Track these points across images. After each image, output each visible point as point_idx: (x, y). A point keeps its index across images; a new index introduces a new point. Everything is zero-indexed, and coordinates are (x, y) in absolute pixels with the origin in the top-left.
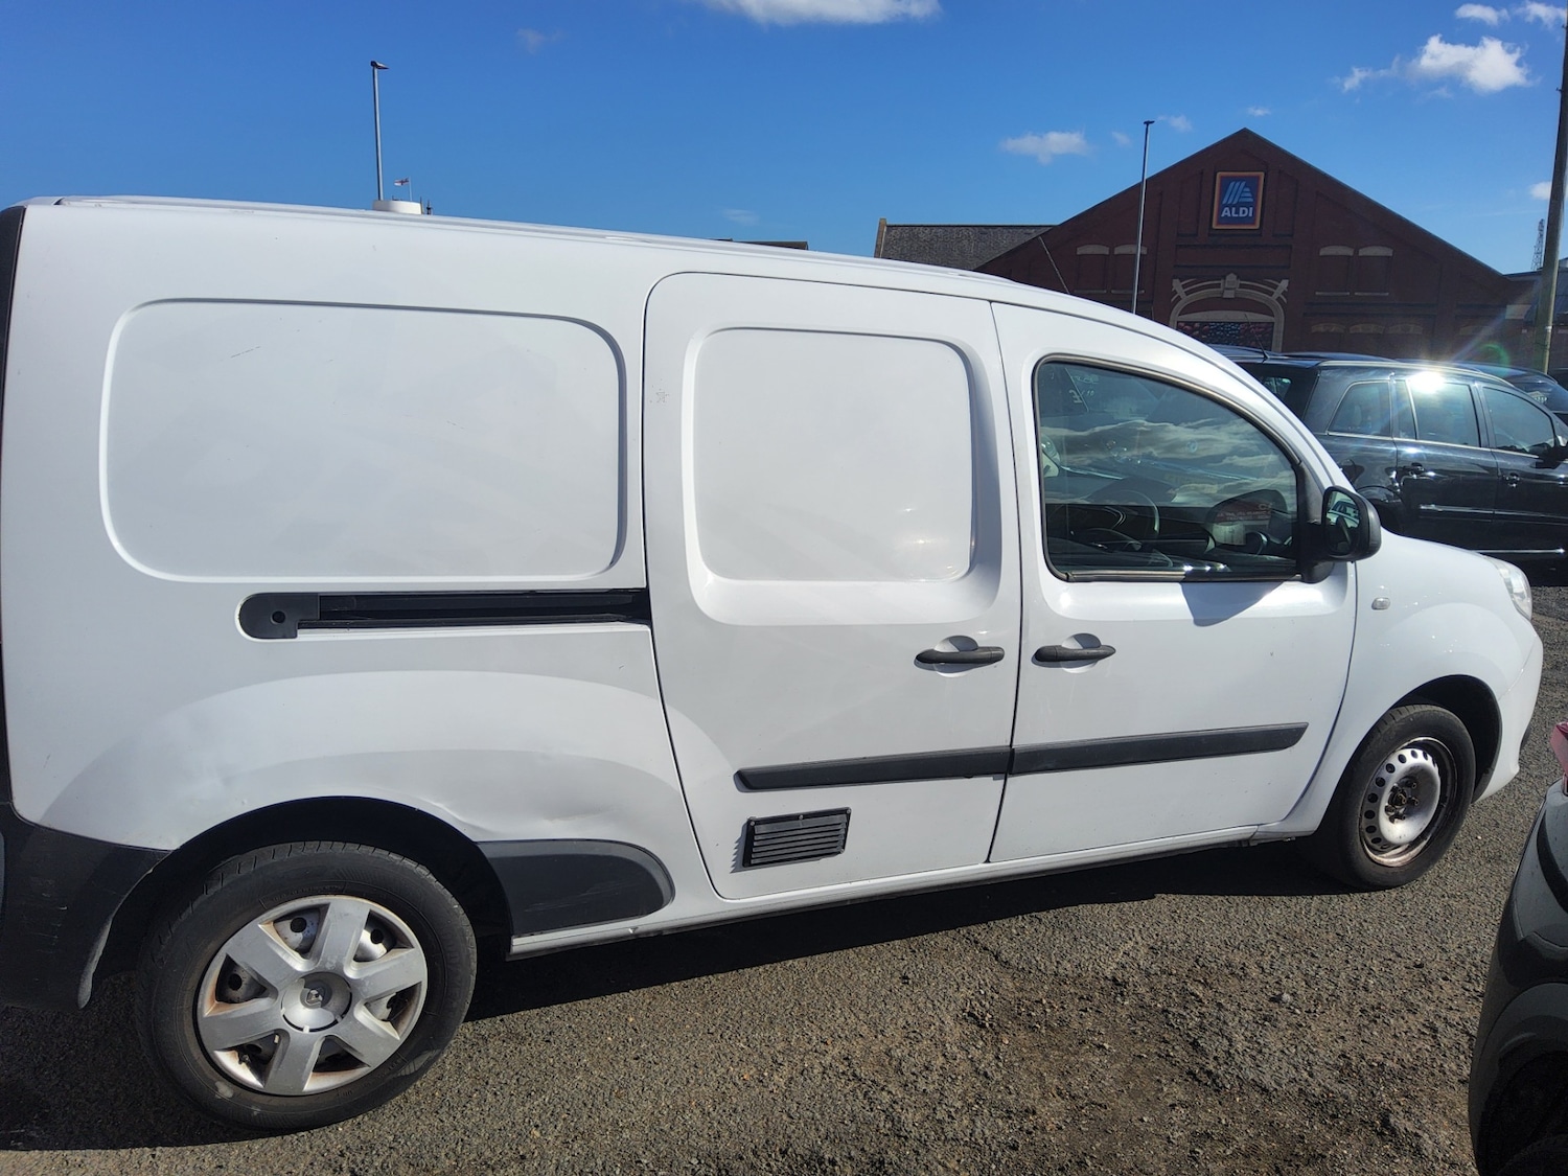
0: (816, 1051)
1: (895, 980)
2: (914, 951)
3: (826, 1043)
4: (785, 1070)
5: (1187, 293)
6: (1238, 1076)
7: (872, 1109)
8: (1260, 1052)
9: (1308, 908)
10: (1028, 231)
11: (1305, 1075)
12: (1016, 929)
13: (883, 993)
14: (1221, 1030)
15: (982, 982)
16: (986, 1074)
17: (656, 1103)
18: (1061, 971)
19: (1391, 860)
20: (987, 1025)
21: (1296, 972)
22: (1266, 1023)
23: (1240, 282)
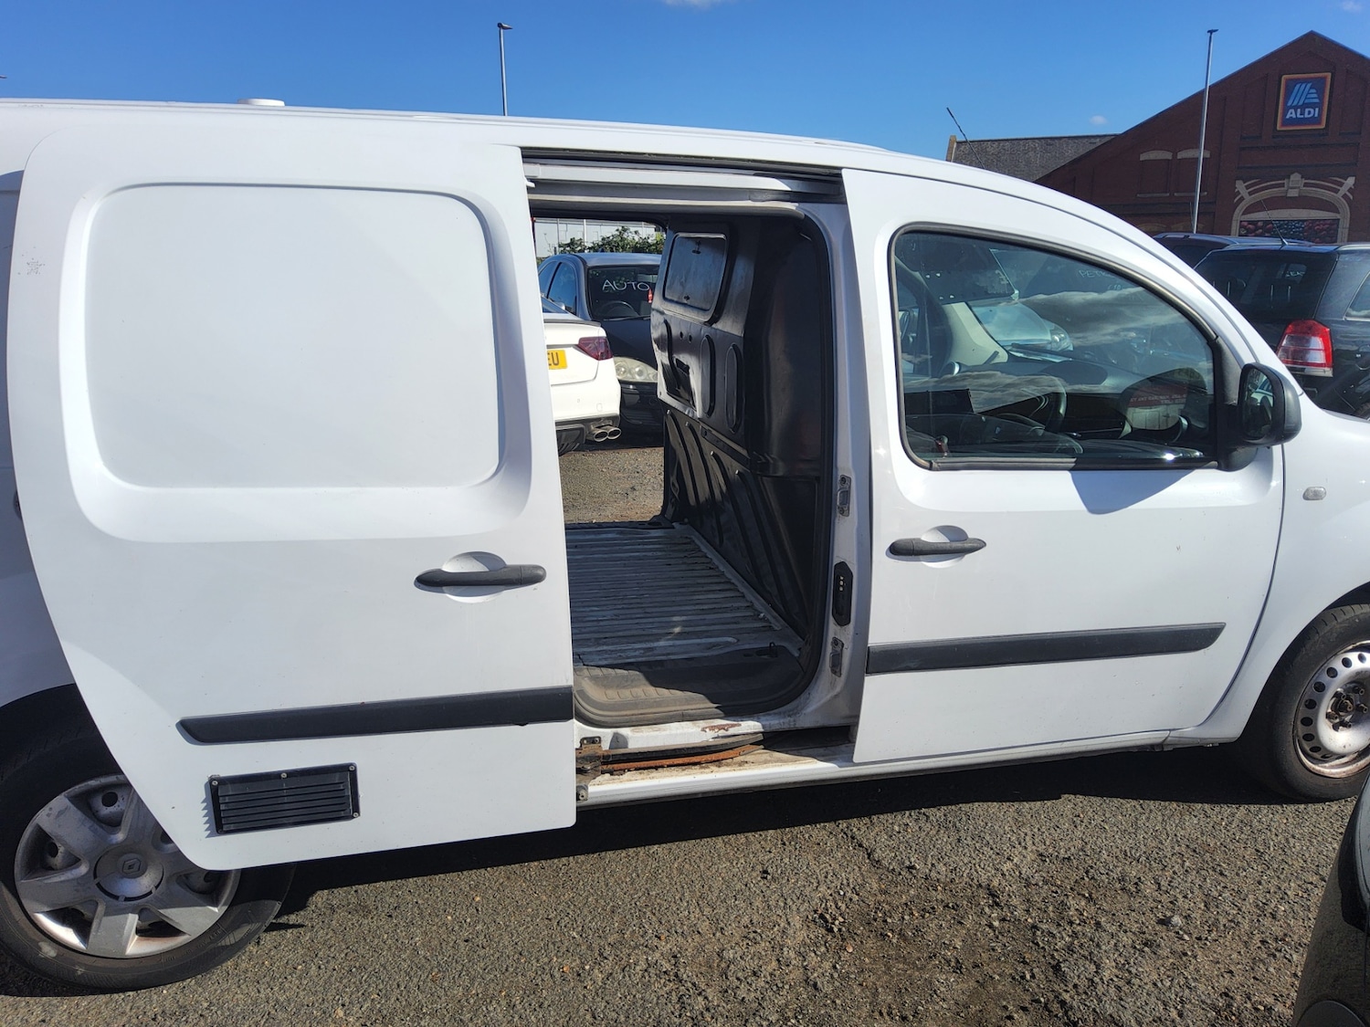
0: (646, 947)
1: (754, 874)
2: (784, 844)
3: (659, 938)
4: (608, 966)
5: (1250, 194)
6: (1094, 1010)
7: (680, 1016)
8: (1129, 983)
9: (1230, 819)
10: (1093, 140)
11: (1174, 1014)
12: (899, 826)
13: (738, 887)
14: (1091, 953)
15: (845, 882)
16: (815, 985)
17: (467, 989)
18: (933, 874)
19: (1334, 771)
20: (836, 930)
21: (1196, 891)
22: (1146, 949)
23: (1305, 181)
